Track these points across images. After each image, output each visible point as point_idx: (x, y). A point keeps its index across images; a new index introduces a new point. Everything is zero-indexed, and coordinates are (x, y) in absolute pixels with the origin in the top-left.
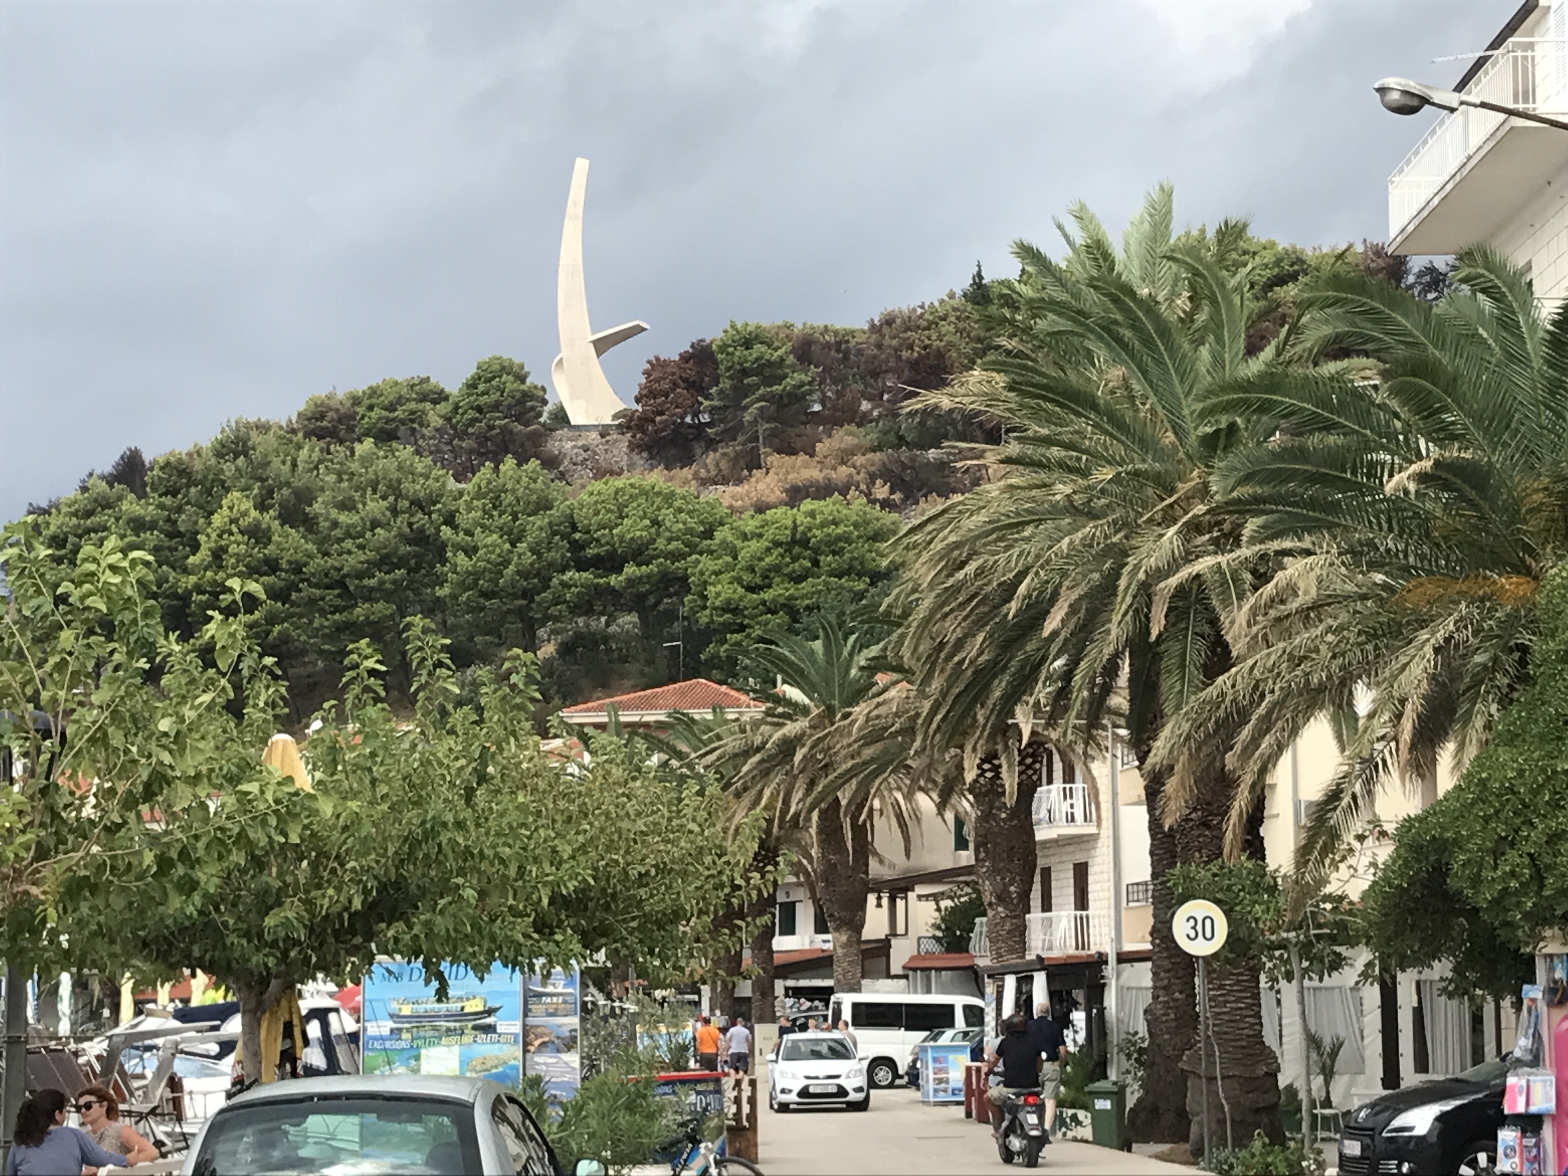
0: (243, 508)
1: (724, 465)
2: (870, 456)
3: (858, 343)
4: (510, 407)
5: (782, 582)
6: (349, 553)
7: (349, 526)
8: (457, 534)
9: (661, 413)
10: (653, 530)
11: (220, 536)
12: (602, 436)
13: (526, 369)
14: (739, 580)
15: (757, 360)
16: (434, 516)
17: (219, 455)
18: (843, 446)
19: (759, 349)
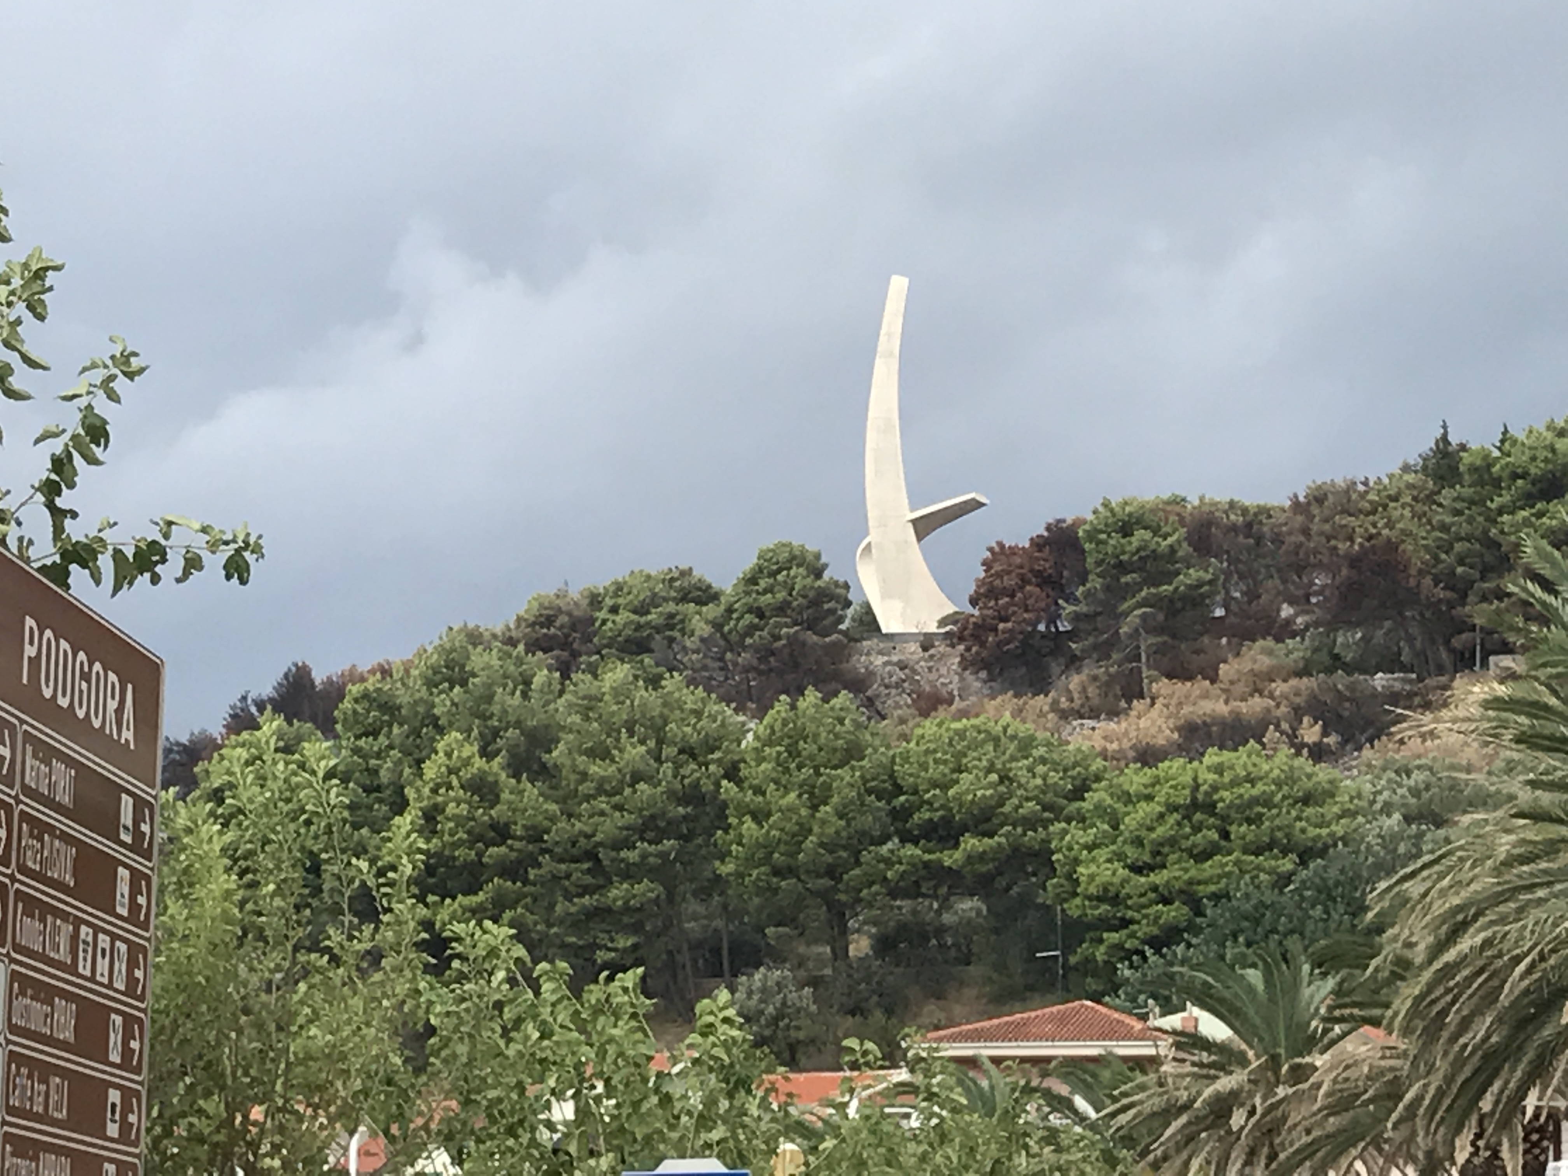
0: (465, 754)
1: (1092, 691)
2: (1294, 682)
3: (1274, 525)
4: (801, 610)
5: (1179, 861)
6: (602, 813)
7: (603, 780)
8: (742, 789)
9: (1005, 620)
10: (1002, 789)
11: (435, 791)
12: (925, 649)
13: (824, 560)
14: (1120, 856)
15: (1138, 550)
16: (712, 768)
17: (431, 684)
18: (1256, 667)
19: (1140, 535)
